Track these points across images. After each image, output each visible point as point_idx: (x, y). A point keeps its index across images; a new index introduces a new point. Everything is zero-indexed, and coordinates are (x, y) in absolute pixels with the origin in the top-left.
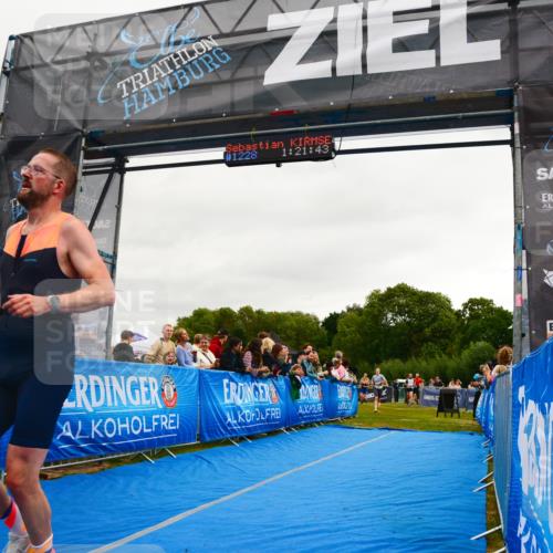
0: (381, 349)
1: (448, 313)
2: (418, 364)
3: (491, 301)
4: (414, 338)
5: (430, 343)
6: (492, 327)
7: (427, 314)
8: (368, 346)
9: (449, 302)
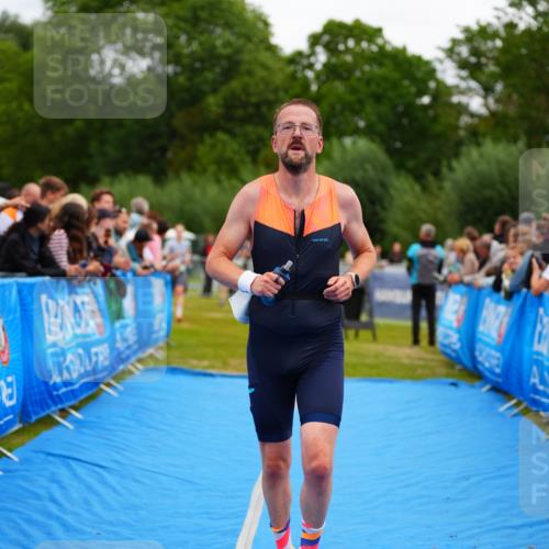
0: (93, 146)
1: (264, 56)
2: (197, 192)
3: (379, 31)
4: (179, 121)
5: (221, 136)
6: (378, 98)
7: (210, 56)
8: (57, 137)
9: (266, 24)
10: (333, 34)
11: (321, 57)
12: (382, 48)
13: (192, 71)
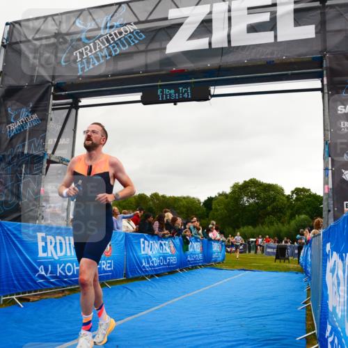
1: (282, 197)
2: (263, 229)
3: (310, 190)
4: (261, 212)
5: (271, 216)
6: (309, 205)
7: (269, 198)
8: (232, 218)
9: (283, 190)
10: (298, 191)
11: (295, 196)
12: (310, 194)
13: (264, 201)
